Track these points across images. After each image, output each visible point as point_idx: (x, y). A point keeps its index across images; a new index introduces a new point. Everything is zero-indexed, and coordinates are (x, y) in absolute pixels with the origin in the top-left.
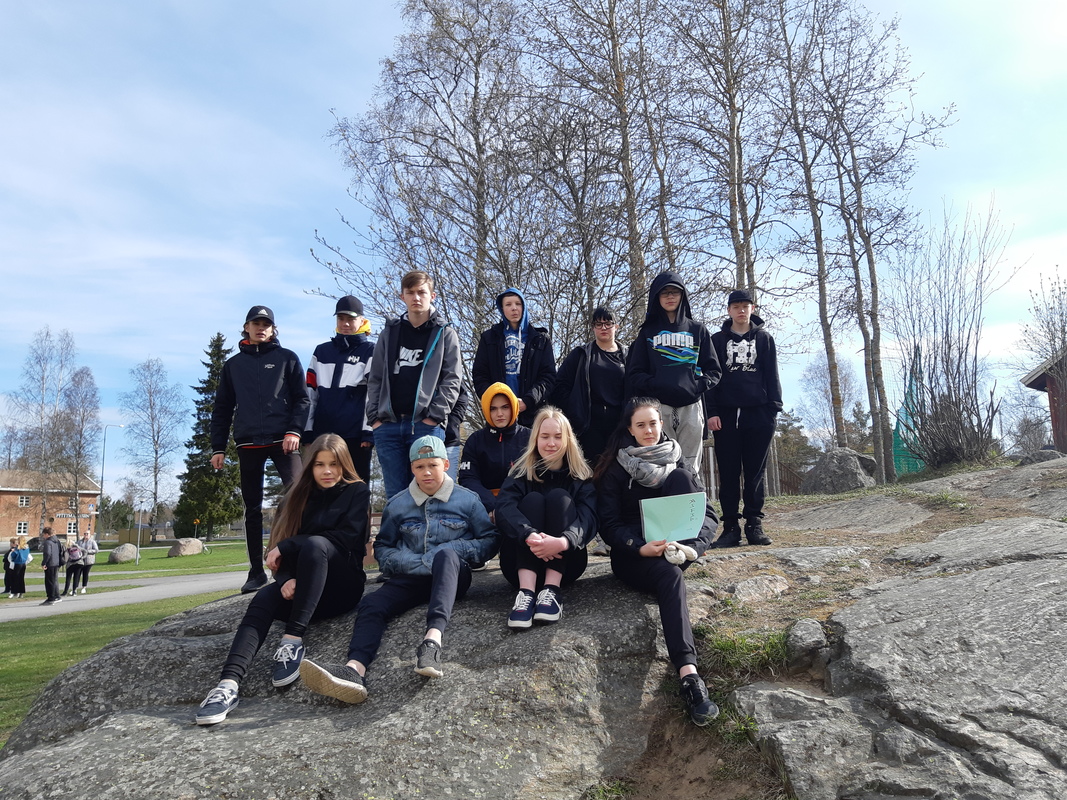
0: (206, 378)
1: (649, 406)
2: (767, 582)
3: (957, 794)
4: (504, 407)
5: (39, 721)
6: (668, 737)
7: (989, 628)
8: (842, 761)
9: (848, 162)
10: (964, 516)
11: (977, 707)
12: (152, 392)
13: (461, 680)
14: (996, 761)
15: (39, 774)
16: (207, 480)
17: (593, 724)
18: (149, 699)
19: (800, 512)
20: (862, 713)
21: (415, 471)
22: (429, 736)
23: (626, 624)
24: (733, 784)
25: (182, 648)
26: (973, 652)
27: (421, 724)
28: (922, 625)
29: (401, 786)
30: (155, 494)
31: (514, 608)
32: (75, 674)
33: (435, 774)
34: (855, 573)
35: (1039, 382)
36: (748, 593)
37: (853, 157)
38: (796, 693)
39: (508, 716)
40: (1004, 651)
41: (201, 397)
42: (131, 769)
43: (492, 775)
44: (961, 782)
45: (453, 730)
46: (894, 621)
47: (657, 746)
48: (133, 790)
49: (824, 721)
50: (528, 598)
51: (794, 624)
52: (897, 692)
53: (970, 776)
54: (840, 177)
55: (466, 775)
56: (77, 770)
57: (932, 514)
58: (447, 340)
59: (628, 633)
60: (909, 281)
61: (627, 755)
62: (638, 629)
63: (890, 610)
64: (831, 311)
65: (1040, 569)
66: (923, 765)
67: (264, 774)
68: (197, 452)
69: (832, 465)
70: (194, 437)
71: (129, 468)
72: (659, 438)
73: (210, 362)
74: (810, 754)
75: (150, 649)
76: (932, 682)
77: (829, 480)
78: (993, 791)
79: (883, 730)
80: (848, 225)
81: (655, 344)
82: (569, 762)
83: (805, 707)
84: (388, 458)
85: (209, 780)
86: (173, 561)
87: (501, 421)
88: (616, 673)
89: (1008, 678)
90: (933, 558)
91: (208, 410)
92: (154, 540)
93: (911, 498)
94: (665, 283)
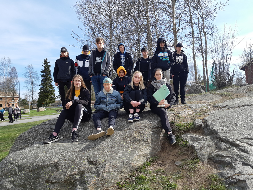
0: (44, 69)
1: (159, 70)
2: (187, 111)
3: (236, 157)
4: (123, 72)
5: (18, 145)
6: (166, 146)
7: (241, 120)
8: (209, 150)
9: (201, 14)
10: (230, 97)
11: (239, 138)
12: (31, 73)
13: (118, 133)
14: (245, 149)
15: (20, 156)
16: (45, 94)
17: (149, 143)
18: (43, 139)
19: (190, 98)
20: (213, 139)
21: (104, 86)
22: (112, 146)
23: (156, 121)
24: (183, 156)
25: (50, 128)
26: (237, 126)
27: (110, 143)
28: (225, 120)
29: (106, 157)
30: (33, 97)
31: (129, 117)
32: (25, 134)
33: (114, 154)
34: (207, 110)
35: (243, 69)
36: (183, 114)
37: (202, 13)
38: (197, 136)
39: (130, 141)
40: (245, 126)
41: (42, 74)
42: (42, 155)
43: (127, 155)
44: (237, 154)
45: (117, 145)
46: (219, 119)
47: (163, 148)
48: (43, 159)
49: (204, 141)
50: (132, 115)
51: (195, 120)
52: (221, 135)
53: (239, 152)
54: (198, 18)
55: (121, 154)
56: (29, 155)
57: (222, 97)
58: (108, 55)
59: (156, 123)
60: (215, 43)
61: (157, 150)
62: (158, 122)
63: (217, 117)
64: (195, 51)
65: (251, 108)
66: (228, 151)
67: (74, 155)
68: (42, 87)
69: (195, 88)
70: (41, 84)
71: (26, 91)
72: (162, 78)
73: (44, 65)
74: (201, 148)
75: (43, 128)
76: (229, 133)
77: (194, 91)
78: (245, 156)
79: (218, 143)
80: (200, 30)
81: (158, 56)
82: (144, 152)
83: (199, 139)
84: (95, 84)
85: (61, 157)
86: (38, 113)
87: (122, 76)
88: (153, 132)
89: (246, 131)
90: (225, 106)
91: (44, 77)
92: (33, 108)
93: (216, 94)
94: (161, 41)
